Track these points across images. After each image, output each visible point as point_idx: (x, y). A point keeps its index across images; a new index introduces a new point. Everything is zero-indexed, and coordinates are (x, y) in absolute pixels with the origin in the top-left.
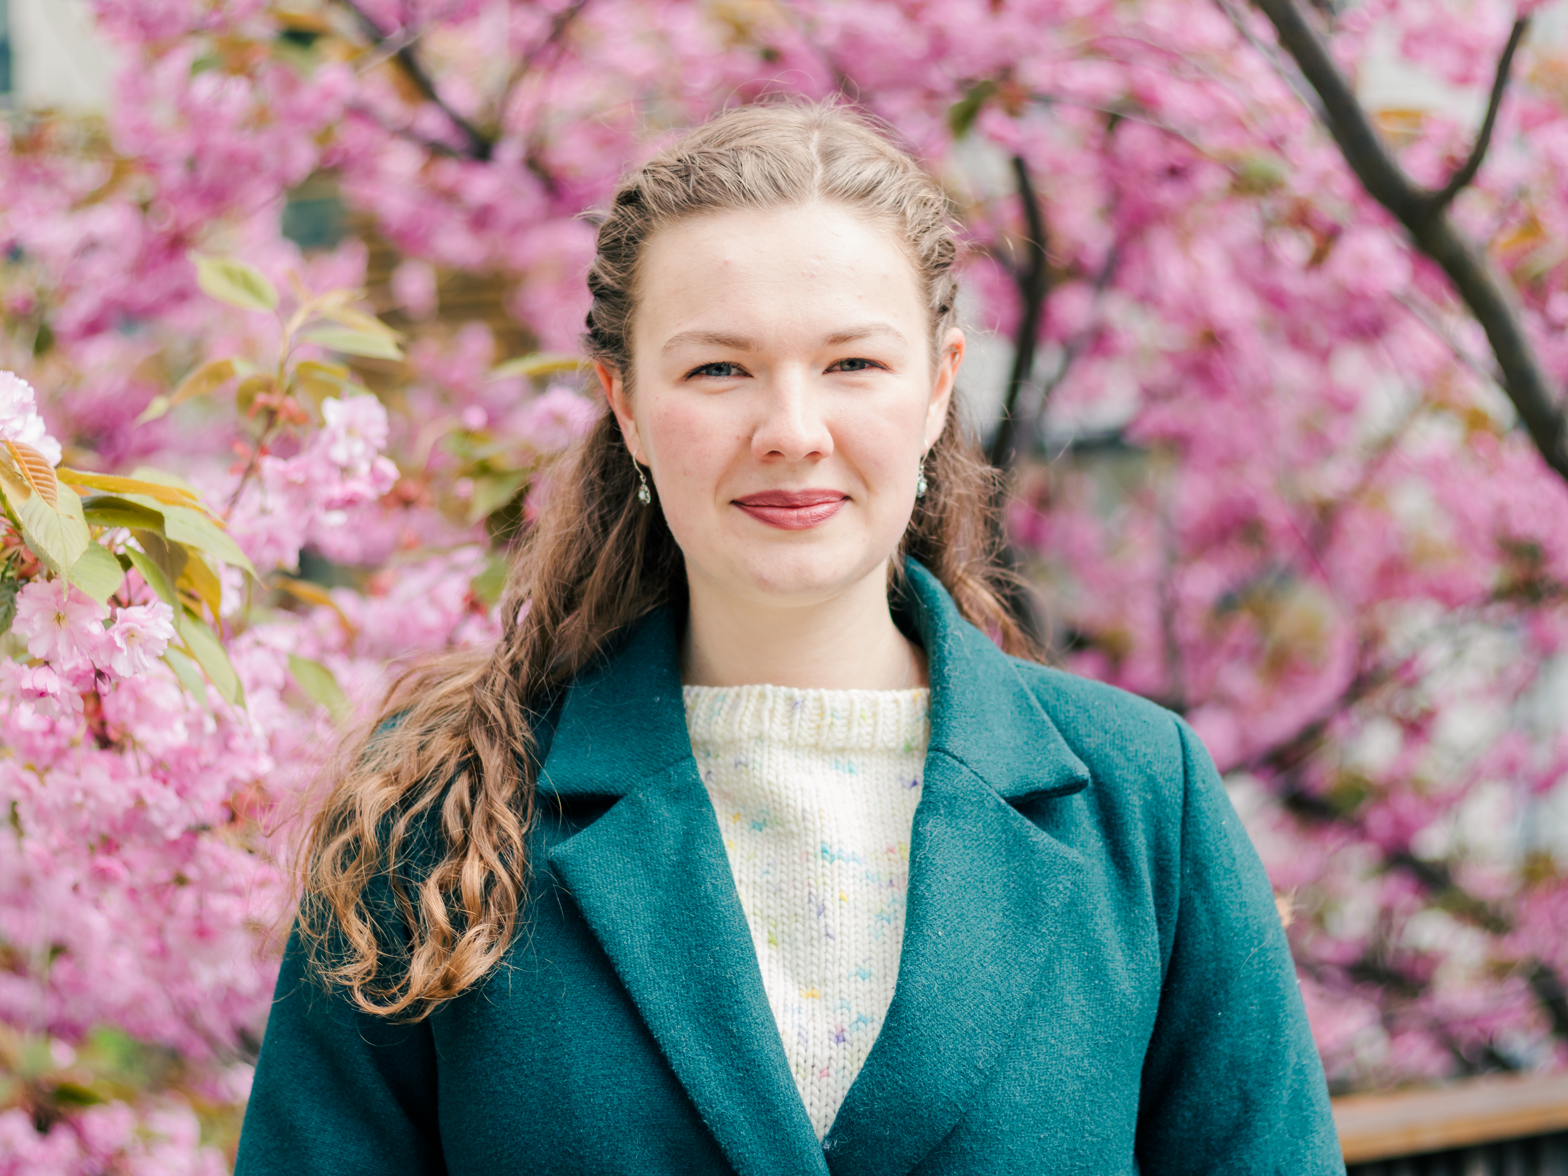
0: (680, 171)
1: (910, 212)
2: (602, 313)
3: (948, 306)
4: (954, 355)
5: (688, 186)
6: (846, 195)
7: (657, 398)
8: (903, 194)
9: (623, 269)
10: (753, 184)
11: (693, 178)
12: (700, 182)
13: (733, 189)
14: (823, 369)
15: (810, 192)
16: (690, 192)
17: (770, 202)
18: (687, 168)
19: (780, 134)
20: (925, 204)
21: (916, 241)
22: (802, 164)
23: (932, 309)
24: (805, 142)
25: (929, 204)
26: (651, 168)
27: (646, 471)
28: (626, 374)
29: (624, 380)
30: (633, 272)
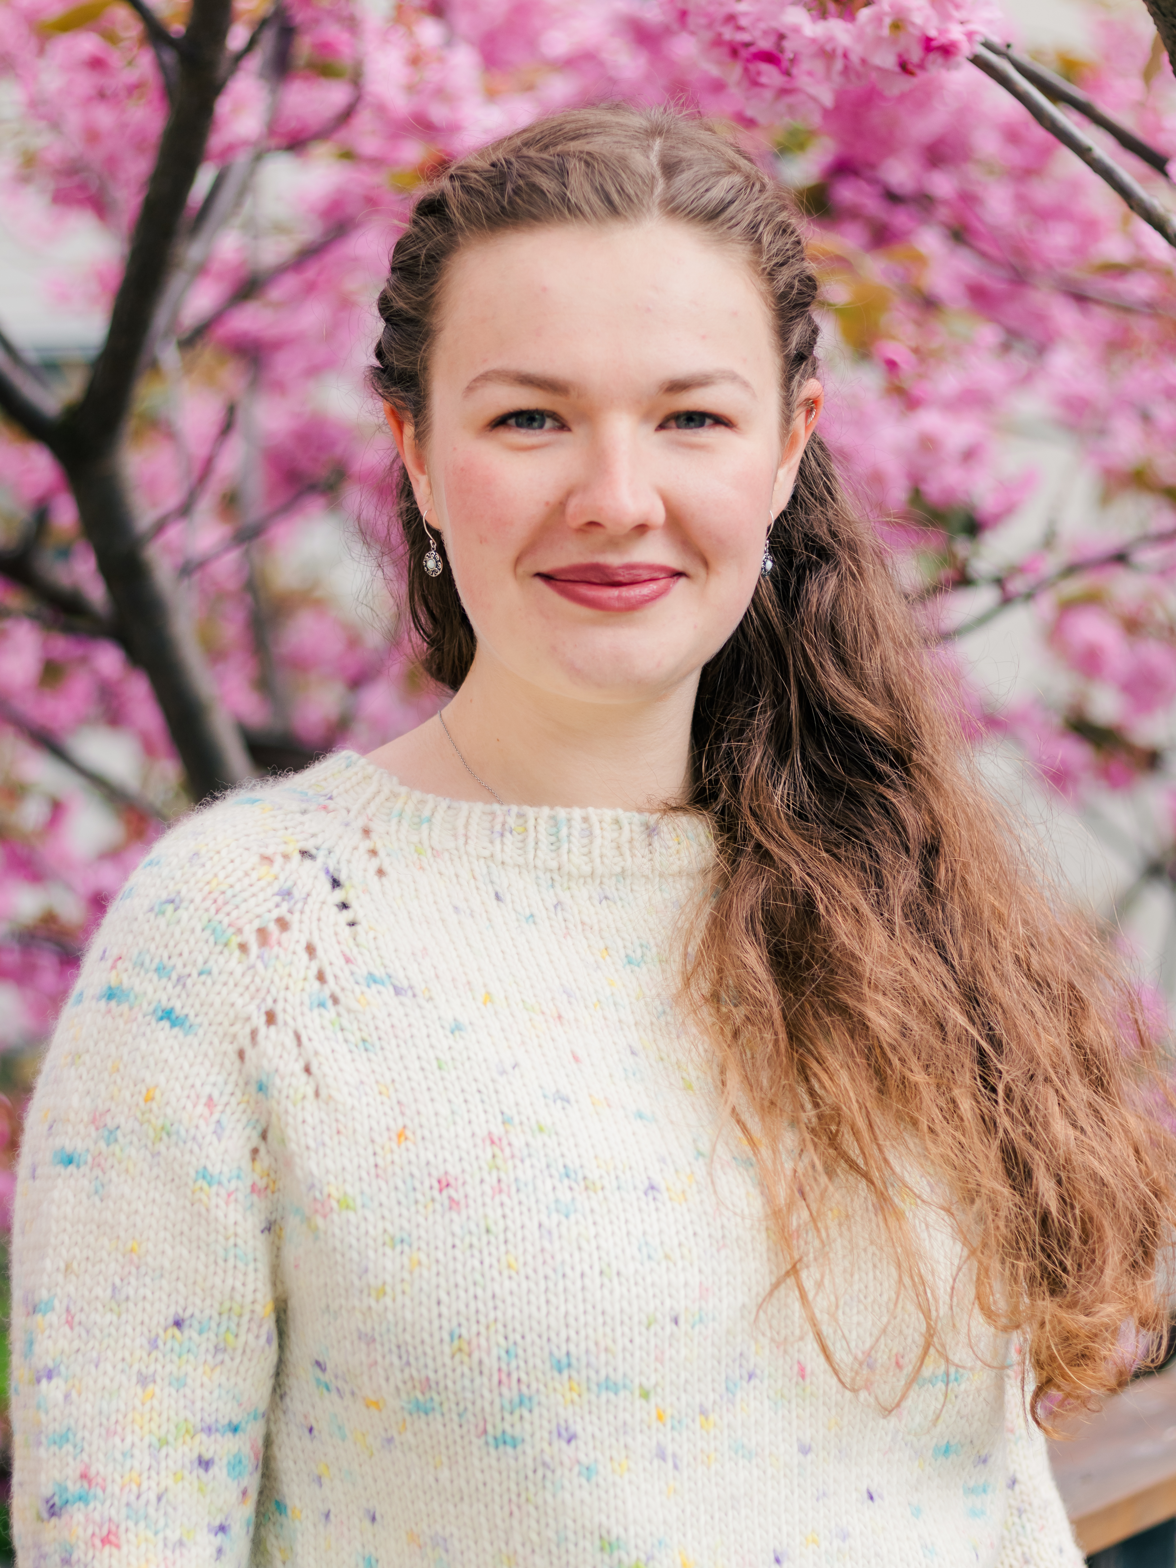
0: (494, 177)
1: (766, 239)
2: (393, 345)
3: (806, 354)
4: (809, 412)
5: (503, 196)
6: (691, 216)
7: (455, 449)
8: (759, 218)
9: (420, 292)
10: (581, 196)
11: (509, 187)
12: (517, 191)
13: (557, 201)
14: (655, 424)
15: (649, 209)
16: (505, 203)
17: (600, 220)
18: (503, 174)
19: (616, 139)
20: (784, 231)
21: (771, 276)
22: (641, 176)
23: (787, 357)
24: (646, 150)
25: (789, 231)
26: (459, 172)
27: (437, 535)
28: (420, 418)
29: (417, 425)
30: (432, 296)
